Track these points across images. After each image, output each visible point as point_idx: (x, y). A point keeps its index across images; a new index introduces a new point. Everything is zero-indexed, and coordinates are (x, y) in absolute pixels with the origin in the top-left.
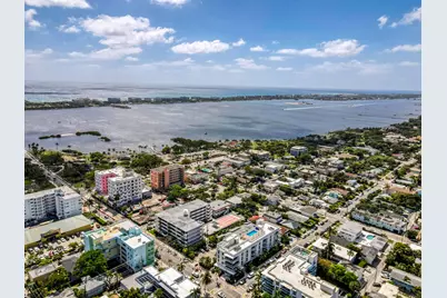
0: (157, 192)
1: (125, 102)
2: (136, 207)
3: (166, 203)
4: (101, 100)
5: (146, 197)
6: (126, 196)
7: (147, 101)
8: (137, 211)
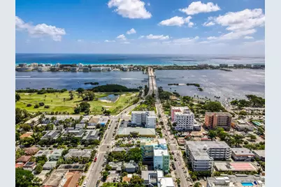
0: (206, 128)
1: (230, 67)
2: (185, 134)
3: (206, 137)
4: (215, 65)
5: (196, 129)
6: (183, 125)
7: (248, 67)
8: (184, 136)
